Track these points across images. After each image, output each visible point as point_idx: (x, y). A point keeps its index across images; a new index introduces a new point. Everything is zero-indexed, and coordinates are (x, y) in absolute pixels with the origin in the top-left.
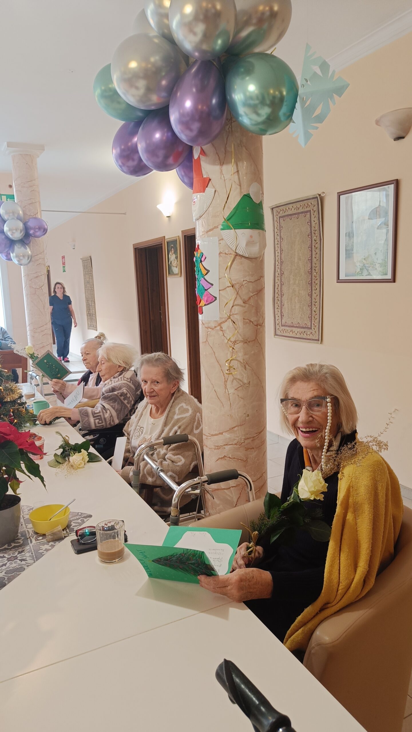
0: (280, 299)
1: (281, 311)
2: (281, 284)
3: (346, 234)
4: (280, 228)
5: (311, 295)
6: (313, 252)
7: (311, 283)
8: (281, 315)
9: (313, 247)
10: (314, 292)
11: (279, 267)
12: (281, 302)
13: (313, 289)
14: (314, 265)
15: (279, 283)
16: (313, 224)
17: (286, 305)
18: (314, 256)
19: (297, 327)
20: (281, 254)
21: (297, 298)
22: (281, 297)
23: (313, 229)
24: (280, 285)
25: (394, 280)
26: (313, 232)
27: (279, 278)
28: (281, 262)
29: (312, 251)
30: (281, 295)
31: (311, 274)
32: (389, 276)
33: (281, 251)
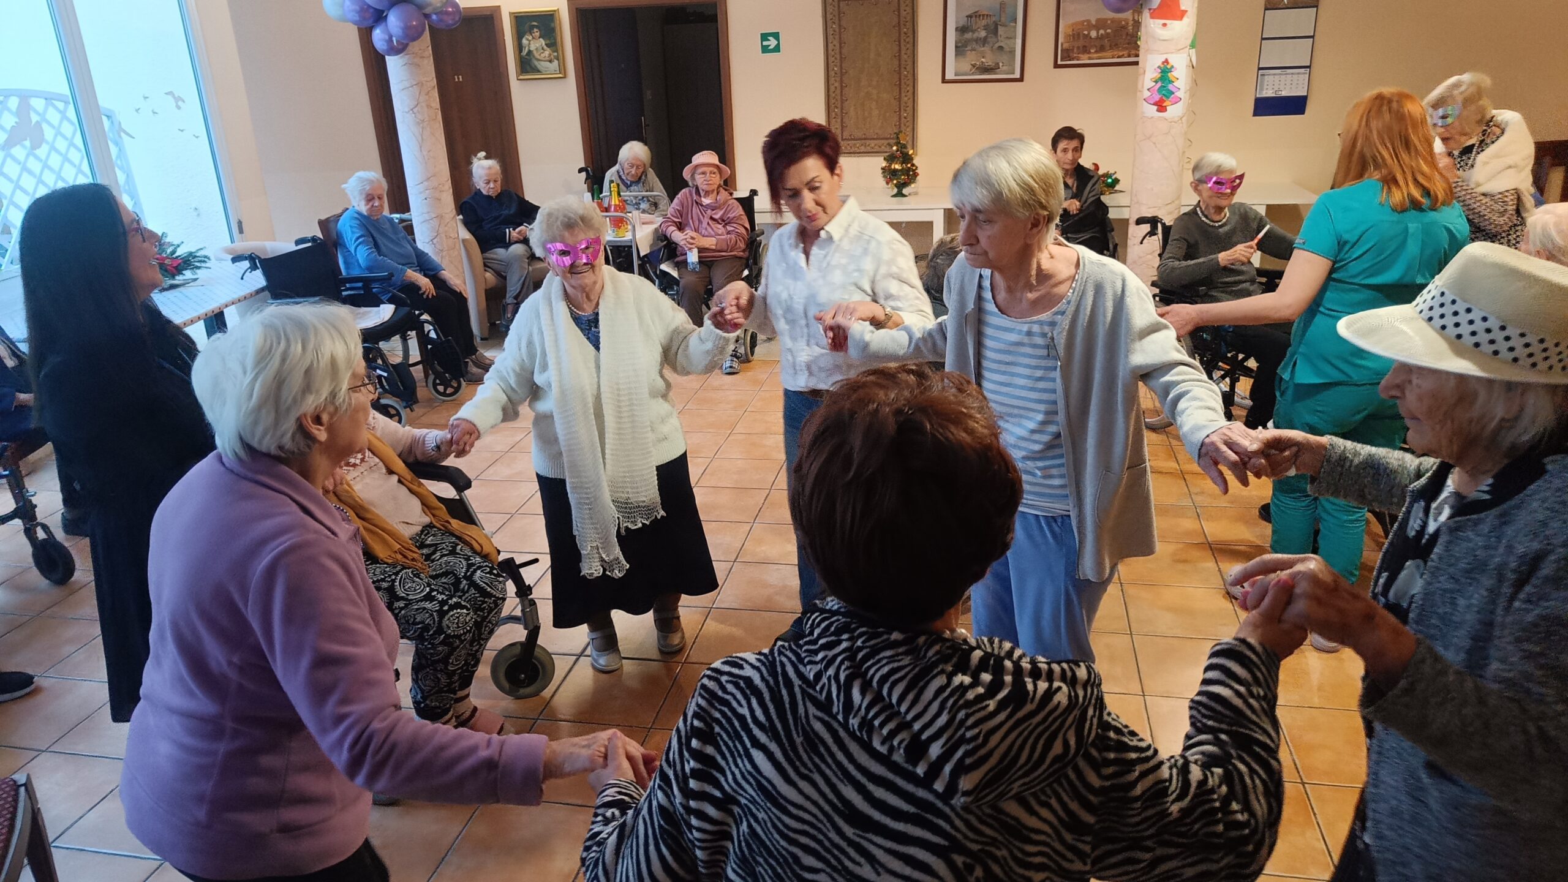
0: (839, 106)
1: (842, 120)
2: (842, 86)
3: (957, 29)
4: (839, 14)
5: (900, 98)
6: (902, 46)
7: (900, 84)
8: (842, 127)
9: (902, 41)
10: (903, 94)
11: (838, 64)
12: (842, 109)
13: (903, 90)
14: (903, 62)
15: (837, 84)
16: (903, 13)
17: (852, 113)
18: (903, 52)
19: (874, 139)
20: (841, 47)
21: (874, 103)
22: (842, 103)
23: (902, 19)
24: (839, 88)
25: (1021, 79)
26: (902, 22)
27: (838, 79)
28: (841, 58)
29: (900, 46)
30: (842, 99)
31: (900, 73)
32: (1017, 75)
33: (840, 44)
